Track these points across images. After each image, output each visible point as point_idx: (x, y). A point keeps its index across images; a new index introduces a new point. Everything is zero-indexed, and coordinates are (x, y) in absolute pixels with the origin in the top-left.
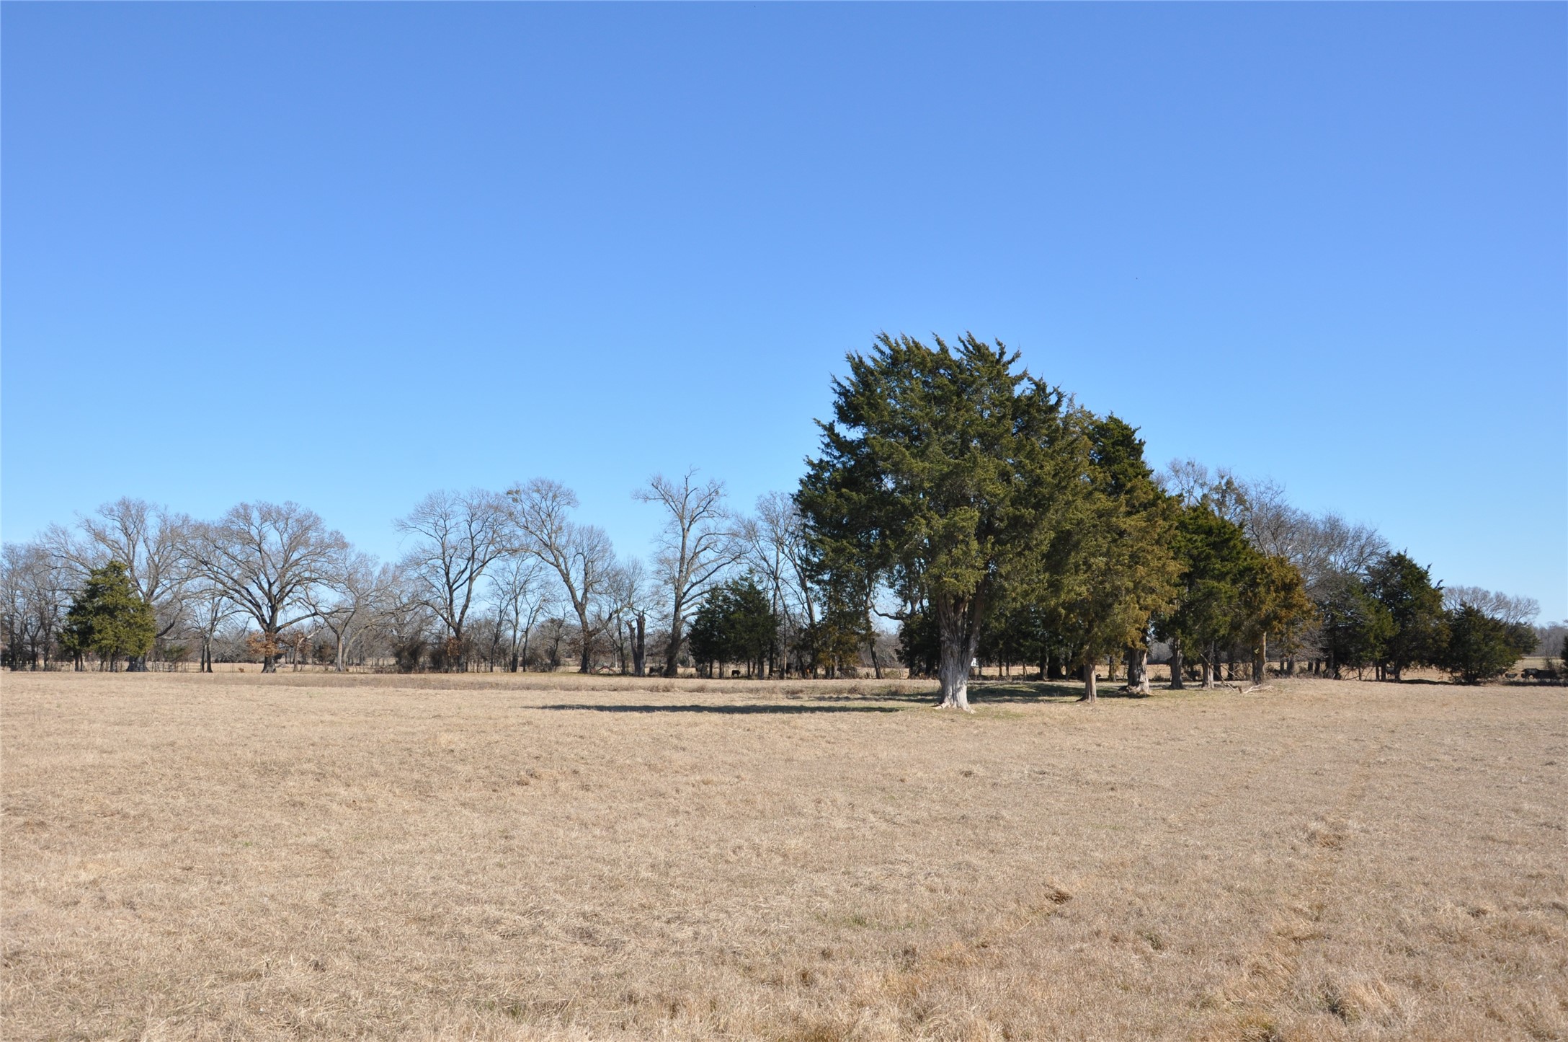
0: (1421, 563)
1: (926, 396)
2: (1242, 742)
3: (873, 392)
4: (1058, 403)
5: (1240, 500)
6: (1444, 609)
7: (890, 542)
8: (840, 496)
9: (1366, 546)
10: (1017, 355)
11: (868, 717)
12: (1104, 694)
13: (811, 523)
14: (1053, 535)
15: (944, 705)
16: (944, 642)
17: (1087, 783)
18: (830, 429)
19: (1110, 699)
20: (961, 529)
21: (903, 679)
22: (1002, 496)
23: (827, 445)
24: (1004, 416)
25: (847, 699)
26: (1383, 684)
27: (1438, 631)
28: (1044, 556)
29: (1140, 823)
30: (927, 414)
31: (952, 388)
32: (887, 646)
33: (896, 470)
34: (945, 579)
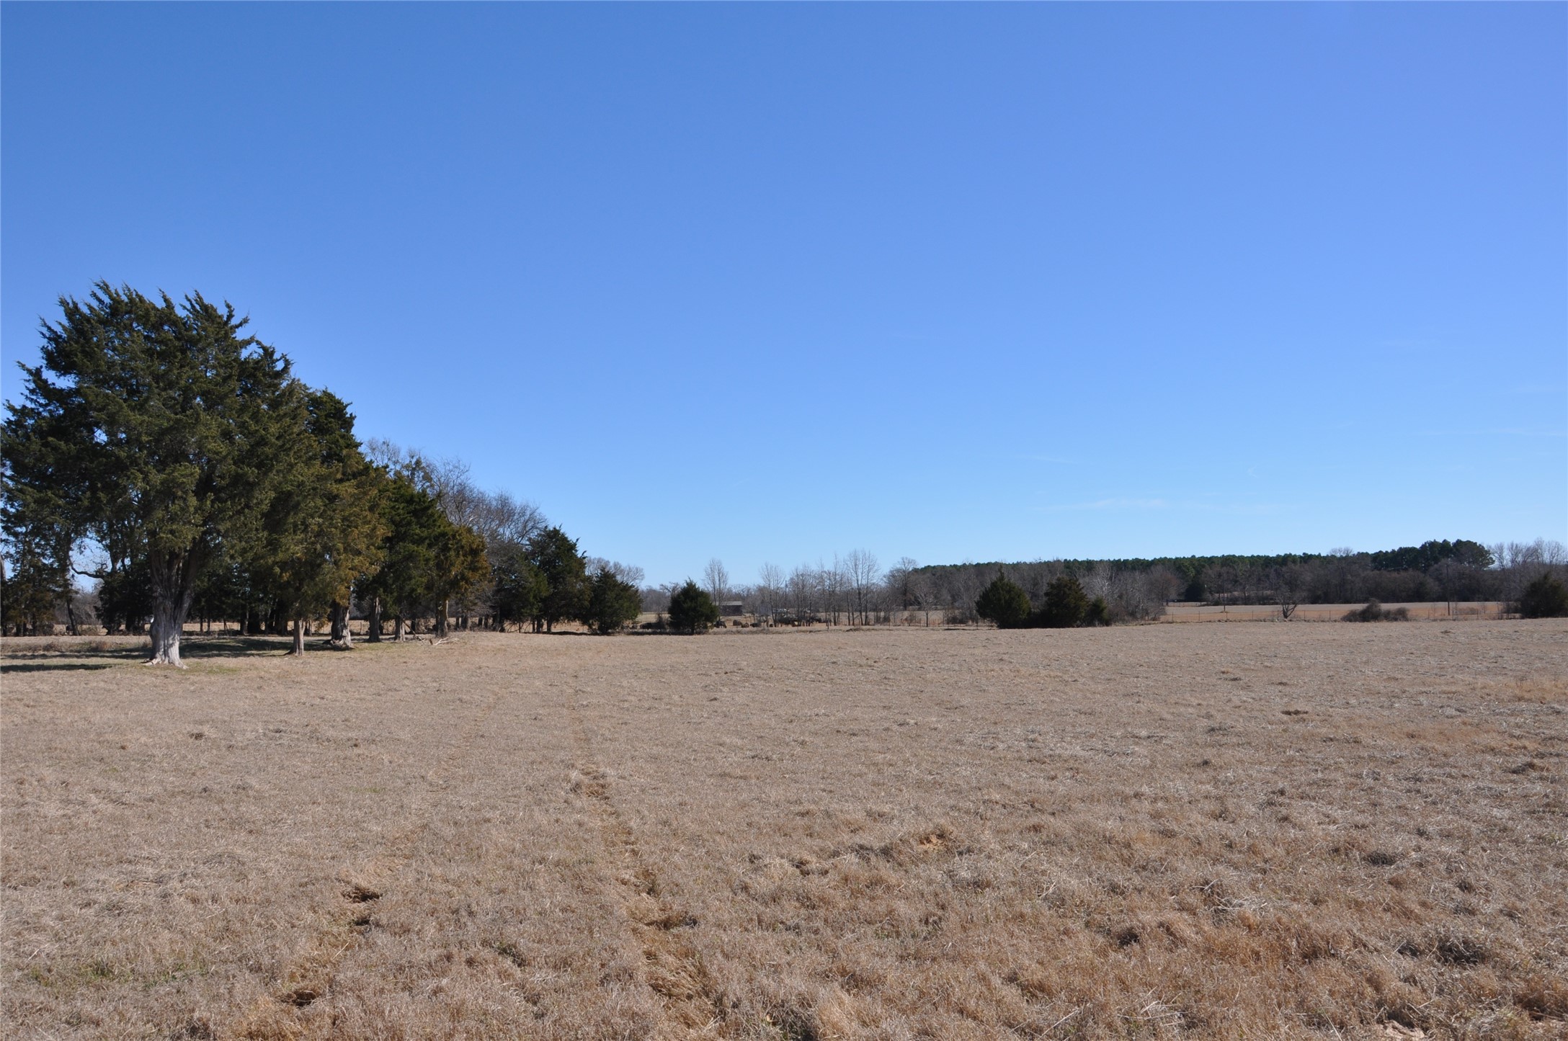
0: (572, 537)
1: (148, 350)
2: (455, 691)
3: (88, 340)
4: (286, 369)
5: (427, 478)
6: (587, 573)
7: (101, 495)
8: (46, 444)
9: (531, 521)
10: (245, 321)
11: (71, 676)
12: (309, 647)
13: (9, 473)
14: (273, 495)
15: (155, 661)
16: (156, 598)
17: (328, 740)
18: (36, 374)
19: (315, 652)
20: (181, 485)
21: (102, 636)
22: (224, 453)
23: (32, 392)
24: (230, 376)
25: (44, 656)
26: (541, 635)
27: (581, 592)
28: (263, 515)
29: (399, 783)
30: (149, 367)
31: (177, 343)
32: (84, 603)
33: (111, 425)
34: (162, 535)
